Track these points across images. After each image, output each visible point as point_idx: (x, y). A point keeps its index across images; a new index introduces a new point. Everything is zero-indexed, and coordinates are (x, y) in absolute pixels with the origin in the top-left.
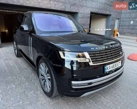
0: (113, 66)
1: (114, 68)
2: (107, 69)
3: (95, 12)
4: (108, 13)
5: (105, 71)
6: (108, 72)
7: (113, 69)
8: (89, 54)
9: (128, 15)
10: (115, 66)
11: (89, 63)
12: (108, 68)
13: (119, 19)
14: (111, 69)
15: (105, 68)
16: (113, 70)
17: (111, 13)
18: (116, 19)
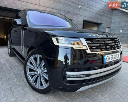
0: (112, 57)
1: (114, 60)
2: (106, 59)
3: (88, 20)
4: (99, 22)
5: (104, 61)
6: (107, 63)
7: (112, 60)
8: (86, 41)
9: (117, 25)
10: (114, 58)
11: (86, 50)
12: (108, 59)
13: (109, 28)
14: (111, 60)
15: (104, 58)
16: (112, 62)
17: (102, 22)
18: (107, 27)
